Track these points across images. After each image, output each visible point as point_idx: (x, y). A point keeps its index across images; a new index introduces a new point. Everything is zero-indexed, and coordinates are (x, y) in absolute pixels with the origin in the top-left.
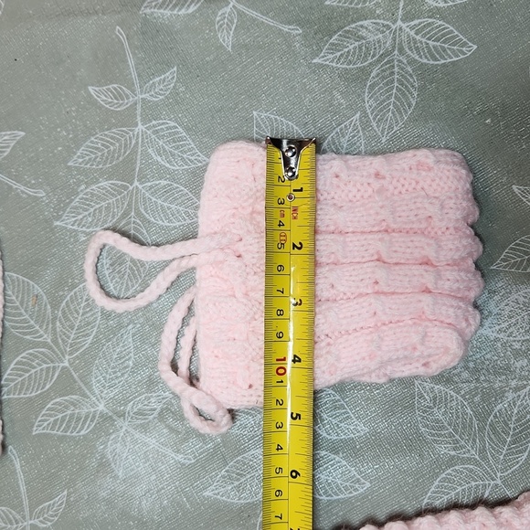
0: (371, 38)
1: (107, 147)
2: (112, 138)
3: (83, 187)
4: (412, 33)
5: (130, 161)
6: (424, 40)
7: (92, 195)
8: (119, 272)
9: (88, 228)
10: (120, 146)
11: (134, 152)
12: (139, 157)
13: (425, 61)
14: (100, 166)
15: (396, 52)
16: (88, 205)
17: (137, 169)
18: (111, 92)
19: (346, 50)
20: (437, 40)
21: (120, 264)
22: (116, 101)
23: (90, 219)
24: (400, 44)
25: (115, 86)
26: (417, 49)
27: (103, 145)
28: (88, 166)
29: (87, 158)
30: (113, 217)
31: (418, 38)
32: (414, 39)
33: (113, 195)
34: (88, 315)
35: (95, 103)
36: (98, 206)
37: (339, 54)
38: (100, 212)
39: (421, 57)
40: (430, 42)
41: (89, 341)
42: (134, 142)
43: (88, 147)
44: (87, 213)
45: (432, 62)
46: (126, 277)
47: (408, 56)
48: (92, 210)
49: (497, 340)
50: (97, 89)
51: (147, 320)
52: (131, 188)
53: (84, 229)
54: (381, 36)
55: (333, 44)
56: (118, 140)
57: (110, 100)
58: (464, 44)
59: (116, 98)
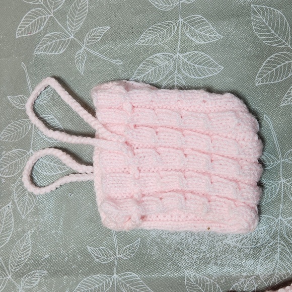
0: (162, 64)
1: (17, 130)
2: (19, 125)
3: (4, 152)
4: (186, 60)
5: (28, 138)
6: (192, 64)
7: (9, 157)
8: (22, 201)
9: (6, 175)
10: (23, 129)
11: (30, 133)
12: (32, 136)
13: (193, 77)
14: (13, 141)
15: (176, 72)
16: (7, 162)
17: (32, 143)
18: (19, 99)
19: (147, 73)
20: (200, 64)
21: (23, 196)
22: (21, 104)
23: (7, 171)
24: (178, 67)
25: (21, 95)
26: (188, 70)
27: (15, 129)
28: (7, 141)
29: (7, 136)
30: (18, 170)
31: (189, 63)
32: (187, 64)
33: (18, 157)
34: (7, 224)
35: (10, 105)
36: (11, 163)
37: (143, 75)
38: (12, 166)
39: (190, 75)
40: (196, 65)
41: (8, 239)
42: (30, 127)
43: (7, 129)
44: (6, 167)
45: (197, 77)
46: (26, 203)
47: (183, 74)
48: (8, 165)
49: (235, 247)
50: (12, 97)
51: (38, 228)
52: (28, 153)
53: (4, 176)
54: (167, 62)
55: (139, 70)
56: (22, 126)
57: (18, 104)
58: (216, 66)
59: (21, 103)
